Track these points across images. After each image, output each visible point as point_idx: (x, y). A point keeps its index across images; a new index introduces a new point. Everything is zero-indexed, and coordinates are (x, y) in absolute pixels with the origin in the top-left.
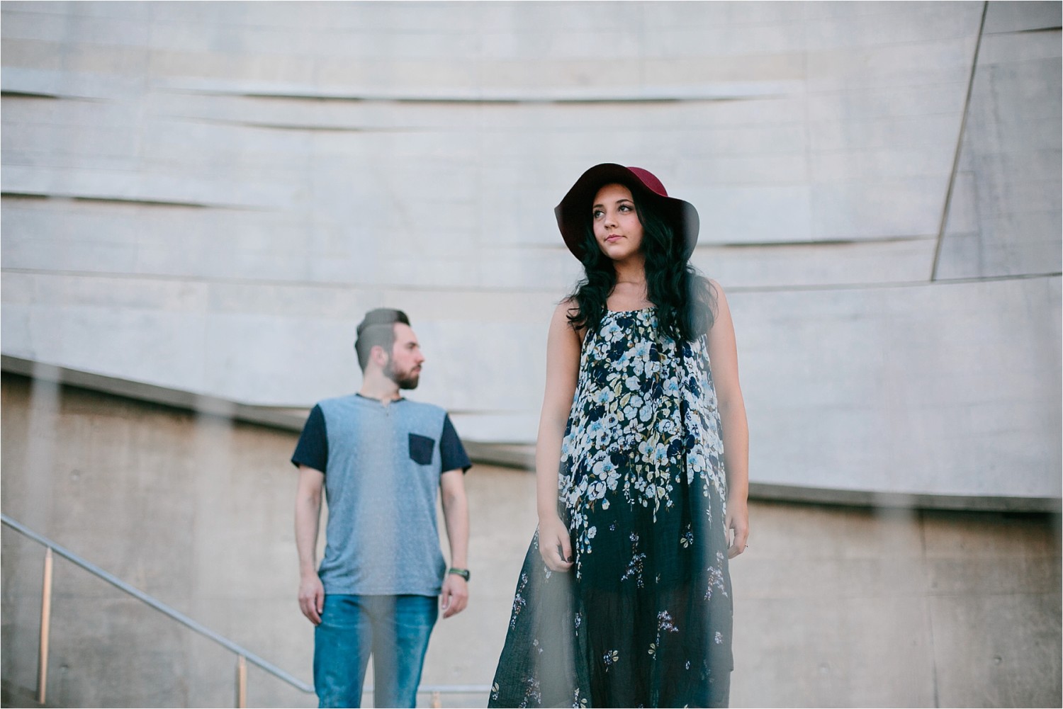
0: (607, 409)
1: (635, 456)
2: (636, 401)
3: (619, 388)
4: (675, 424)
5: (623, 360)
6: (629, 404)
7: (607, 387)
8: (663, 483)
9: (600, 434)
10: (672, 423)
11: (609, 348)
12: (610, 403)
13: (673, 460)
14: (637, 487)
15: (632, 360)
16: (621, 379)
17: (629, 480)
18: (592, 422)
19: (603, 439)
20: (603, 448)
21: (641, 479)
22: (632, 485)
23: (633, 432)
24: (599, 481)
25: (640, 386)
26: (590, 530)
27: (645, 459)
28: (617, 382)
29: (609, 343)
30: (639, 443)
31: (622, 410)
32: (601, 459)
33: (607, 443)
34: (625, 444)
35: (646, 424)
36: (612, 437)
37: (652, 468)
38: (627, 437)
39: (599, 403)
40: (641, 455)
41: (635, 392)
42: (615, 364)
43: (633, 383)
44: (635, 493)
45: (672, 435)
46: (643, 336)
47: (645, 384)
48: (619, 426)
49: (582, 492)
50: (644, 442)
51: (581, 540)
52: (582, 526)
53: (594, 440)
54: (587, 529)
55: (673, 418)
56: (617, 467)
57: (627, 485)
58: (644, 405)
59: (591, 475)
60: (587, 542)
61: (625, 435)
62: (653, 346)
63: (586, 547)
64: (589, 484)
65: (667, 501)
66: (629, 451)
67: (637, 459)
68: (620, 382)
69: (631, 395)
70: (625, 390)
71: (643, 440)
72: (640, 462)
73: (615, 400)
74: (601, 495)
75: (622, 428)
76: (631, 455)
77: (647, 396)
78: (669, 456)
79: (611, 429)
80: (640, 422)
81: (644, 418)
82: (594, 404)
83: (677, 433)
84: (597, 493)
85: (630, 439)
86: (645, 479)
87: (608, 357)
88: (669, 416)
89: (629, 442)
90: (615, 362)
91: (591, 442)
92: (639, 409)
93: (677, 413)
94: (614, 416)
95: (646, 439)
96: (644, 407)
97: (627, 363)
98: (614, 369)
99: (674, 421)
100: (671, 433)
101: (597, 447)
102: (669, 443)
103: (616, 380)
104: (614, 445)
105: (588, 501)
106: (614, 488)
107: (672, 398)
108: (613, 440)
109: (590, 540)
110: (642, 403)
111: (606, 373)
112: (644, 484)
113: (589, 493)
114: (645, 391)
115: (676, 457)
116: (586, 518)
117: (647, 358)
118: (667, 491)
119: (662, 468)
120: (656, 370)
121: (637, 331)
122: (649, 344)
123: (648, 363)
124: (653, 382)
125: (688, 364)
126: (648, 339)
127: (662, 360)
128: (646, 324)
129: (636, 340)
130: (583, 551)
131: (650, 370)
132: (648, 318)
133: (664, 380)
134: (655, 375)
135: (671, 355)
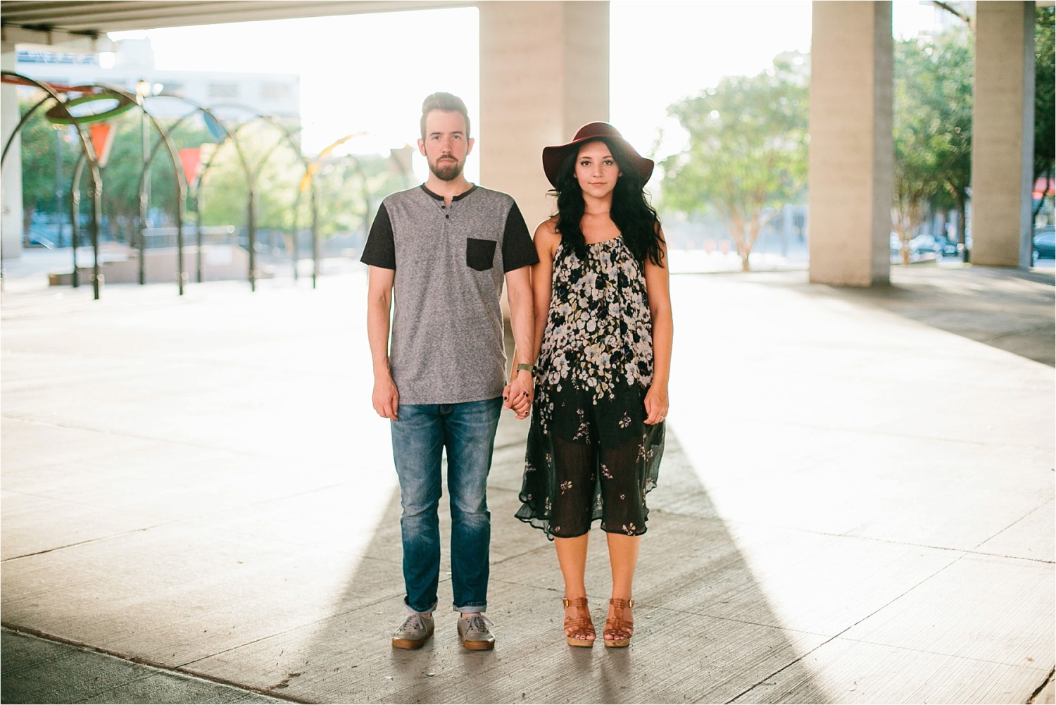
0: (566, 319)
1: (581, 356)
2: (585, 316)
3: (575, 305)
4: (617, 340)
5: (578, 285)
6: (580, 318)
7: (567, 303)
9: (560, 338)
11: (570, 274)
12: (569, 316)
13: (614, 366)
14: (581, 377)
15: (584, 285)
16: (576, 299)
17: (576, 372)
18: (556, 328)
19: (562, 341)
20: (561, 348)
21: (584, 372)
22: (578, 376)
23: (582, 339)
24: (556, 371)
25: (588, 305)
26: (550, 404)
27: (587, 359)
29: (569, 270)
30: (584, 347)
31: (576, 322)
32: (559, 356)
33: (564, 344)
34: (576, 347)
35: (591, 334)
36: (568, 341)
37: (595, 367)
39: (561, 314)
40: (585, 356)
41: (585, 310)
42: (573, 286)
43: (583, 303)
44: (580, 382)
45: (615, 348)
46: (592, 268)
47: (592, 305)
48: (573, 333)
49: (545, 377)
51: (545, 410)
52: (545, 400)
53: (556, 341)
55: (615, 334)
56: (568, 362)
57: (574, 376)
58: (590, 319)
59: (552, 367)
61: (576, 340)
63: (549, 415)
64: (550, 373)
66: (578, 352)
67: (582, 358)
69: (582, 312)
70: (579, 308)
71: (588, 345)
72: (584, 360)
73: (572, 313)
74: (556, 382)
75: (575, 335)
76: (579, 355)
77: (593, 313)
78: (611, 363)
79: (568, 334)
82: (558, 314)
84: (554, 379)
85: (579, 343)
87: (569, 280)
88: (612, 333)
89: (578, 346)
90: (574, 285)
92: (586, 322)
93: (618, 331)
94: (571, 325)
97: (580, 287)
99: (616, 337)
100: (613, 346)
101: (558, 347)
102: (611, 353)
104: (569, 346)
105: (548, 384)
106: (565, 377)
107: (615, 319)
108: (568, 343)
109: (550, 410)
110: (589, 317)
111: (567, 293)
112: (587, 375)
113: (549, 379)
114: (592, 309)
116: (547, 396)
117: (594, 285)
119: (605, 370)
120: (601, 296)
121: (588, 263)
122: (596, 275)
123: (594, 289)
124: (599, 305)
125: (625, 293)
126: (595, 271)
127: (608, 287)
128: (595, 258)
129: (587, 269)
130: (547, 417)
131: (597, 295)
132: (597, 253)
133: (610, 303)
134: (600, 300)
135: (615, 285)
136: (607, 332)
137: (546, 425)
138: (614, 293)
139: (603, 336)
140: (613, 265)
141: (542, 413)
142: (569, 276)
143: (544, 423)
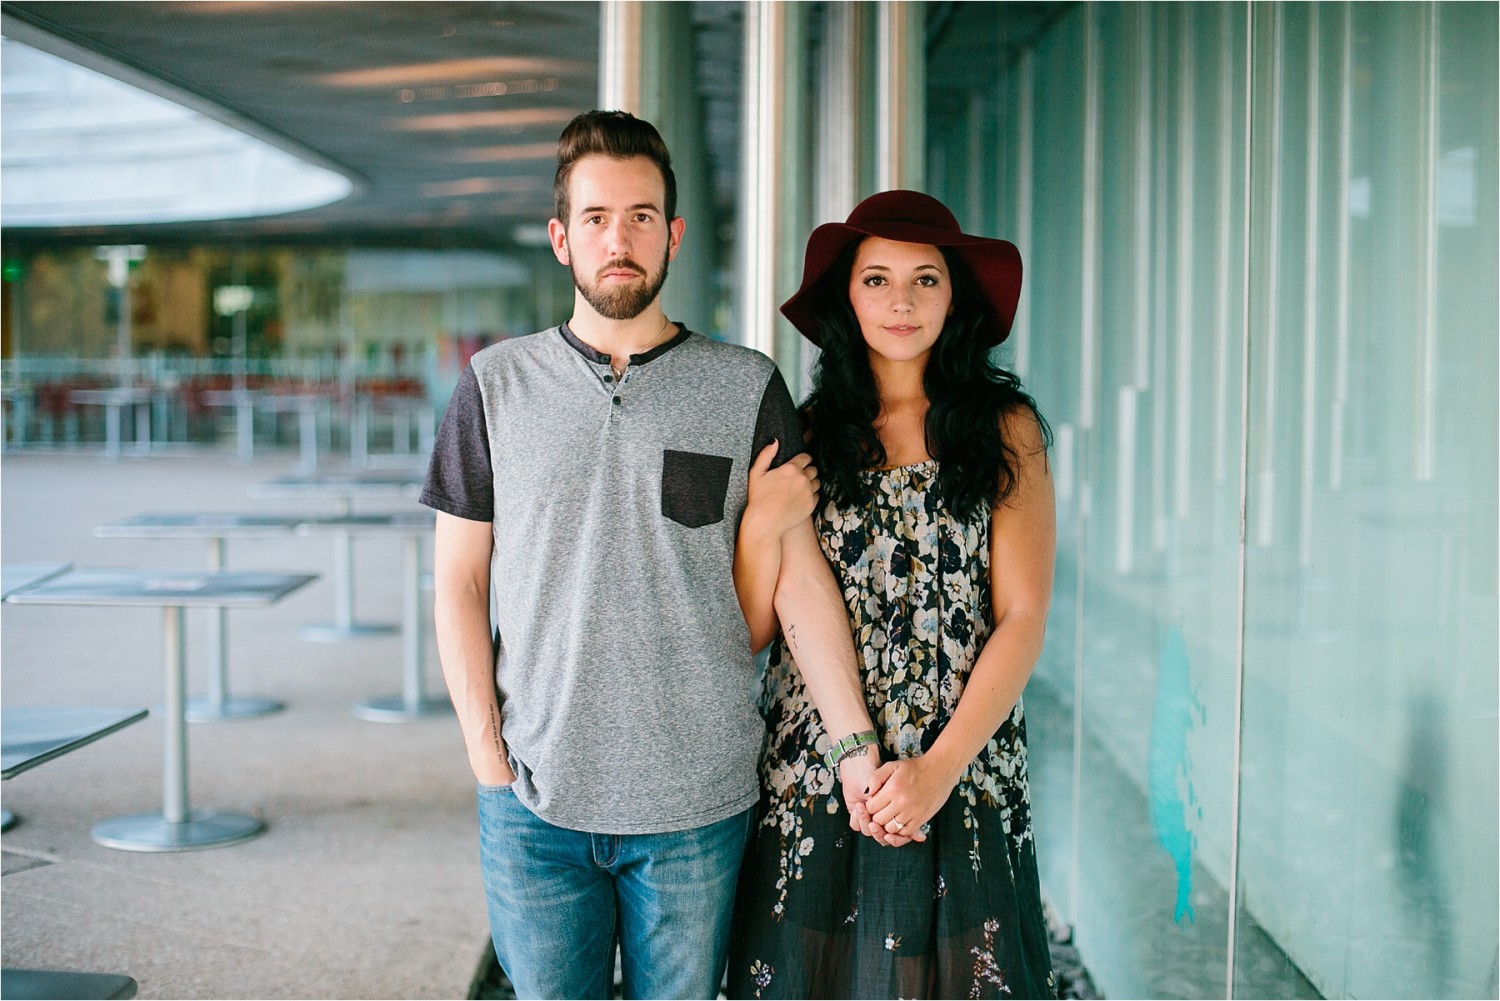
2: (878, 637)
3: (858, 613)
4: (930, 694)
5: (862, 566)
6: (868, 643)
11: (841, 543)
15: (871, 566)
16: (861, 599)
23: (875, 689)
24: (821, 764)
25: (880, 612)
26: (804, 843)
29: (839, 534)
31: (860, 650)
41: (876, 623)
42: (851, 569)
43: (873, 607)
45: (927, 713)
46: (886, 526)
47: (886, 608)
49: (797, 777)
51: (790, 856)
52: (793, 833)
54: (800, 840)
55: (928, 682)
59: (813, 753)
63: (796, 867)
64: (808, 767)
70: (866, 619)
74: (826, 789)
84: (819, 784)
87: (841, 558)
88: (921, 677)
90: (853, 567)
93: (933, 673)
97: (865, 572)
99: (928, 687)
100: (926, 708)
102: (923, 725)
105: (804, 795)
107: (926, 644)
109: (802, 858)
110: (885, 640)
113: (807, 782)
116: (800, 822)
117: (888, 566)
120: (901, 592)
121: (878, 515)
122: (894, 543)
123: (888, 574)
124: (896, 612)
125: (950, 585)
126: (892, 534)
127: (916, 570)
128: (893, 502)
129: (876, 530)
130: (791, 873)
131: (894, 587)
132: (898, 492)
133: (916, 608)
134: (898, 601)
135: (933, 567)
136: (910, 677)
137: (785, 891)
138: (928, 586)
139: (904, 686)
140: (931, 521)
141: (784, 862)
142: (840, 548)
143: (783, 887)
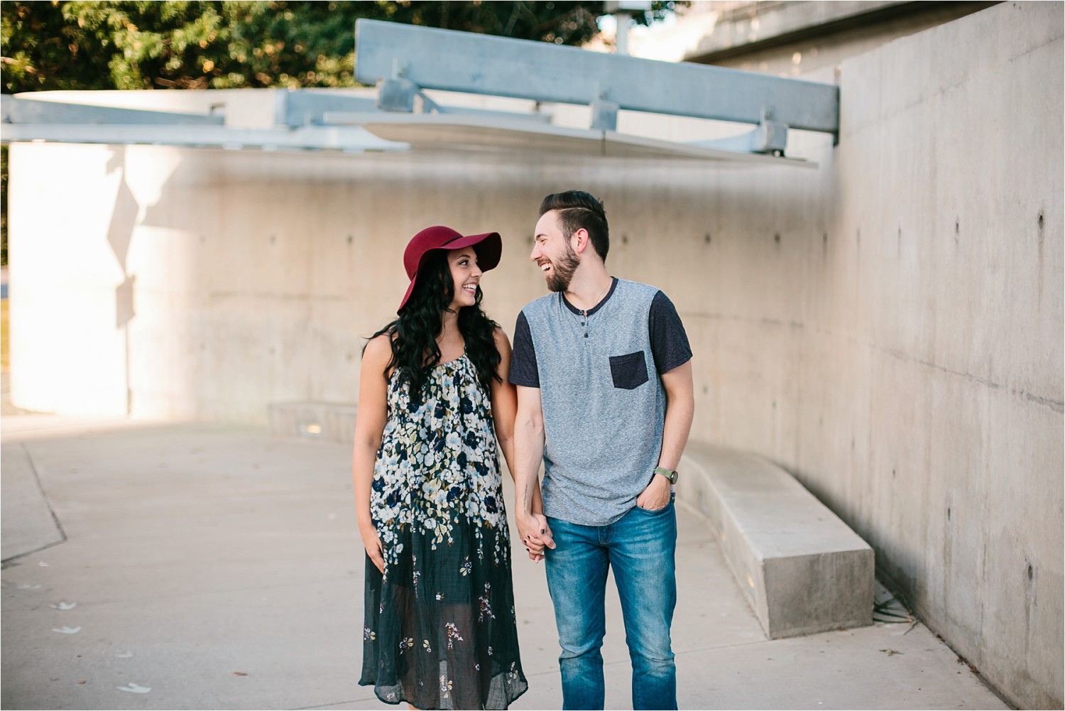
8: (444, 522)
10: (450, 472)
28: (414, 431)
38: (418, 478)
50: (426, 483)
60: (395, 555)
62: (438, 404)
65: (448, 538)
68: (415, 432)
80: (424, 466)
81: (429, 463)
83: (454, 481)
86: (425, 513)
91: (404, 477)
95: (428, 480)
96: (428, 454)
98: (412, 419)
103: (412, 430)
115: (453, 501)
118: (448, 530)
